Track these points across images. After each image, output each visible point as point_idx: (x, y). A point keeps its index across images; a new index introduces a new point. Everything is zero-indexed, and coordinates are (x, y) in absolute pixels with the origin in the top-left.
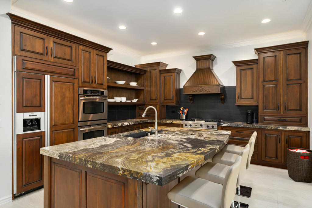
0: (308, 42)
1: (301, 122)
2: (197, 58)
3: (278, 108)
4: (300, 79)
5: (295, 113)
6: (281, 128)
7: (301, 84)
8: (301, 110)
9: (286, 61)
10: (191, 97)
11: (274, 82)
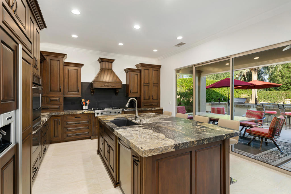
0: (161, 66)
1: (158, 105)
3: (150, 98)
4: (158, 84)
5: (156, 101)
6: (153, 109)
7: (158, 86)
8: (158, 99)
9: (152, 74)
10: (93, 90)
11: (148, 84)
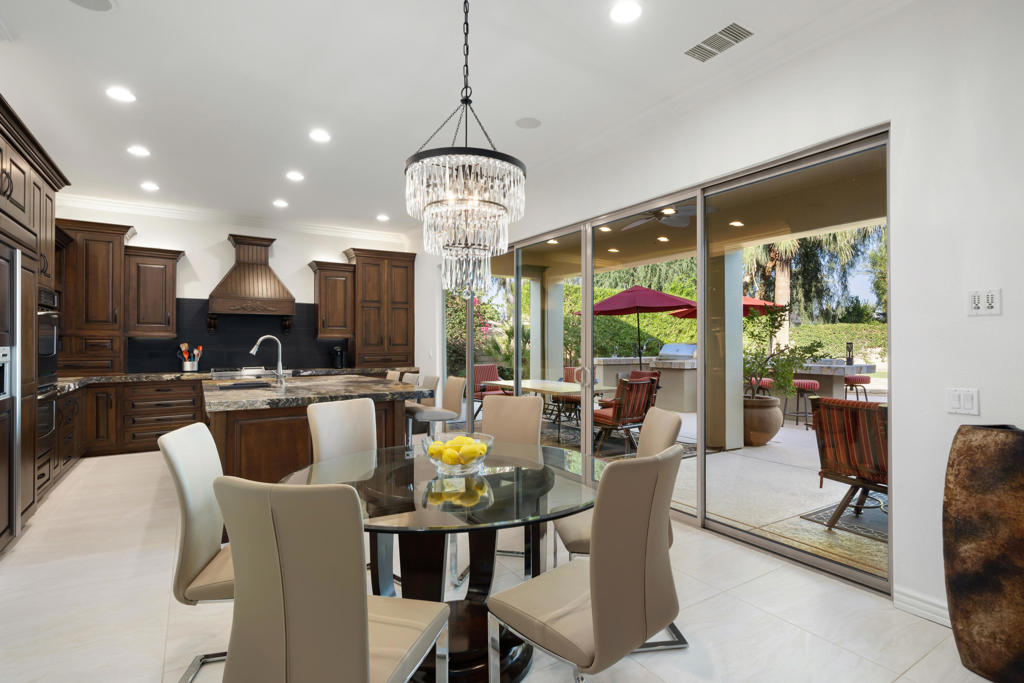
0: (415, 255)
1: (406, 361)
2: (237, 240)
3: (381, 342)
4: (407, 303)
5: (400, 349)
7: (407, 309)
8: (407, 345)
9: (390, 275)
10: (214, 319)
11: (376, 305)
